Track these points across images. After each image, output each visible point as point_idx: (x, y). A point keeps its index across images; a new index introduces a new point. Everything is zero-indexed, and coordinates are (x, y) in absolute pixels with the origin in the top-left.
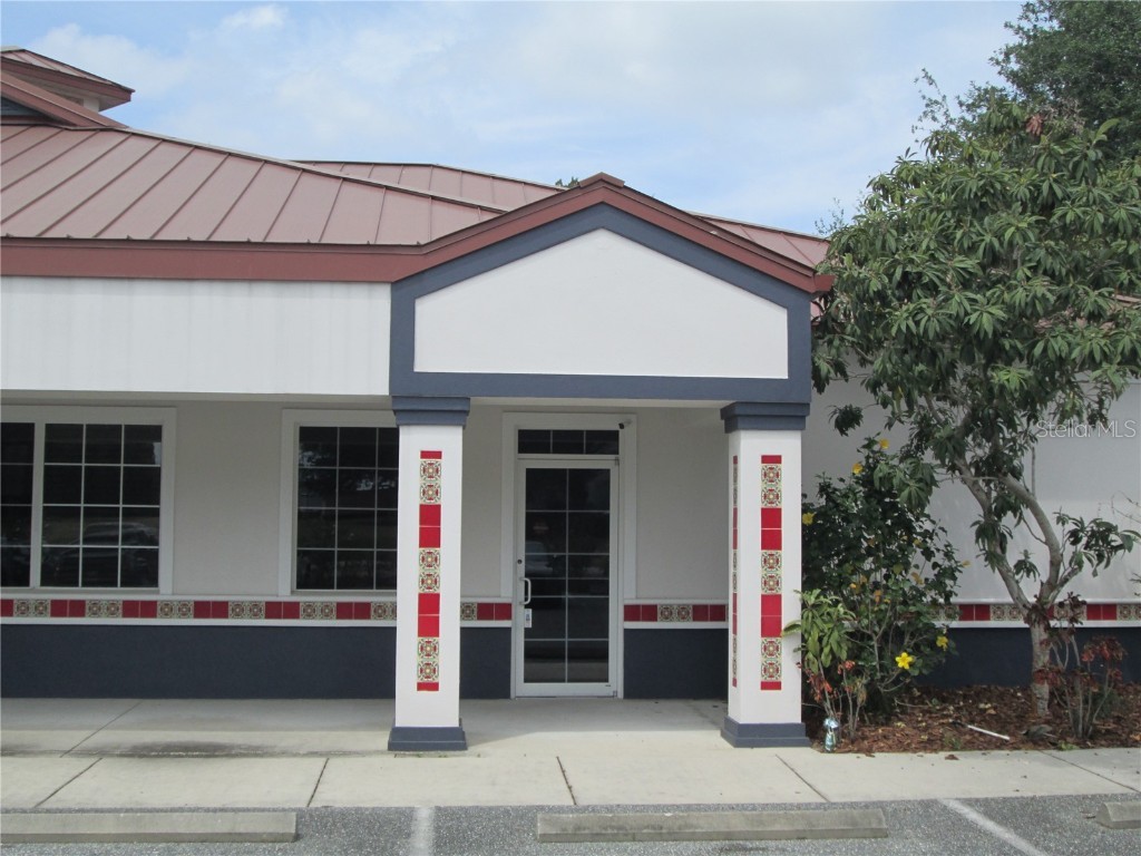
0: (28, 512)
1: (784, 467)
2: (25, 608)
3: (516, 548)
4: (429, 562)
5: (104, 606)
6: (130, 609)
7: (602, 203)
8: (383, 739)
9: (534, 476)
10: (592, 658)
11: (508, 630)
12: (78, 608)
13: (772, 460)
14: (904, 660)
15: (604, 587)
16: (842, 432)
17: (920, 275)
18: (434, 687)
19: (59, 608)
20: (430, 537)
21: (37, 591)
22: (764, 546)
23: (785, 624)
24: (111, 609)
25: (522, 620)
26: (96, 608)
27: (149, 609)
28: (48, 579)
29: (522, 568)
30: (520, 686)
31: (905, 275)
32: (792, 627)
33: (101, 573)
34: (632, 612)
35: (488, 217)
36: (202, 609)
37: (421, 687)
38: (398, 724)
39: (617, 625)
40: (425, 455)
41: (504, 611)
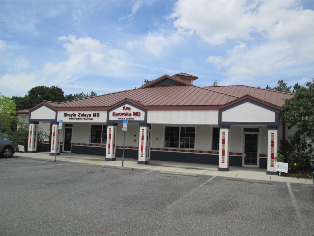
0: (178, 138)
1: (275, 135)
2: (178, 150)
3: (243, 145)
4: (223, 146)
5: (187, 151)
6: (191, 151)
7: (247, 98)
8: (217, 169)
9: (246, 135)
10: (255, 162)
11: (242, 157)
12: (184, 151)
13: (273, 134)
14: (295, 164)
15: (257, 151)
16: (289, 130)
17: (289, 108)
18: (224, 163)
19: (182, 151)
20: (224, 143)
21: (179, 148)
22: (271, 146)
23: (274, 157)
24: (188, 151)
25: (244, 156)
26: (186, 151)
27: (193, 151)
28: (181, 147)
29: (244, 148)
30: (244, 165)
31: (286, 108)
32: (275, 158)
33: (187, 146)
34: (261, 155)
35: (237, 98)
36: (200, 152)
37: (222, 163)
38: (219, 167)
39: (258, 157)
40: (223, 132)
41: (241, 154)
